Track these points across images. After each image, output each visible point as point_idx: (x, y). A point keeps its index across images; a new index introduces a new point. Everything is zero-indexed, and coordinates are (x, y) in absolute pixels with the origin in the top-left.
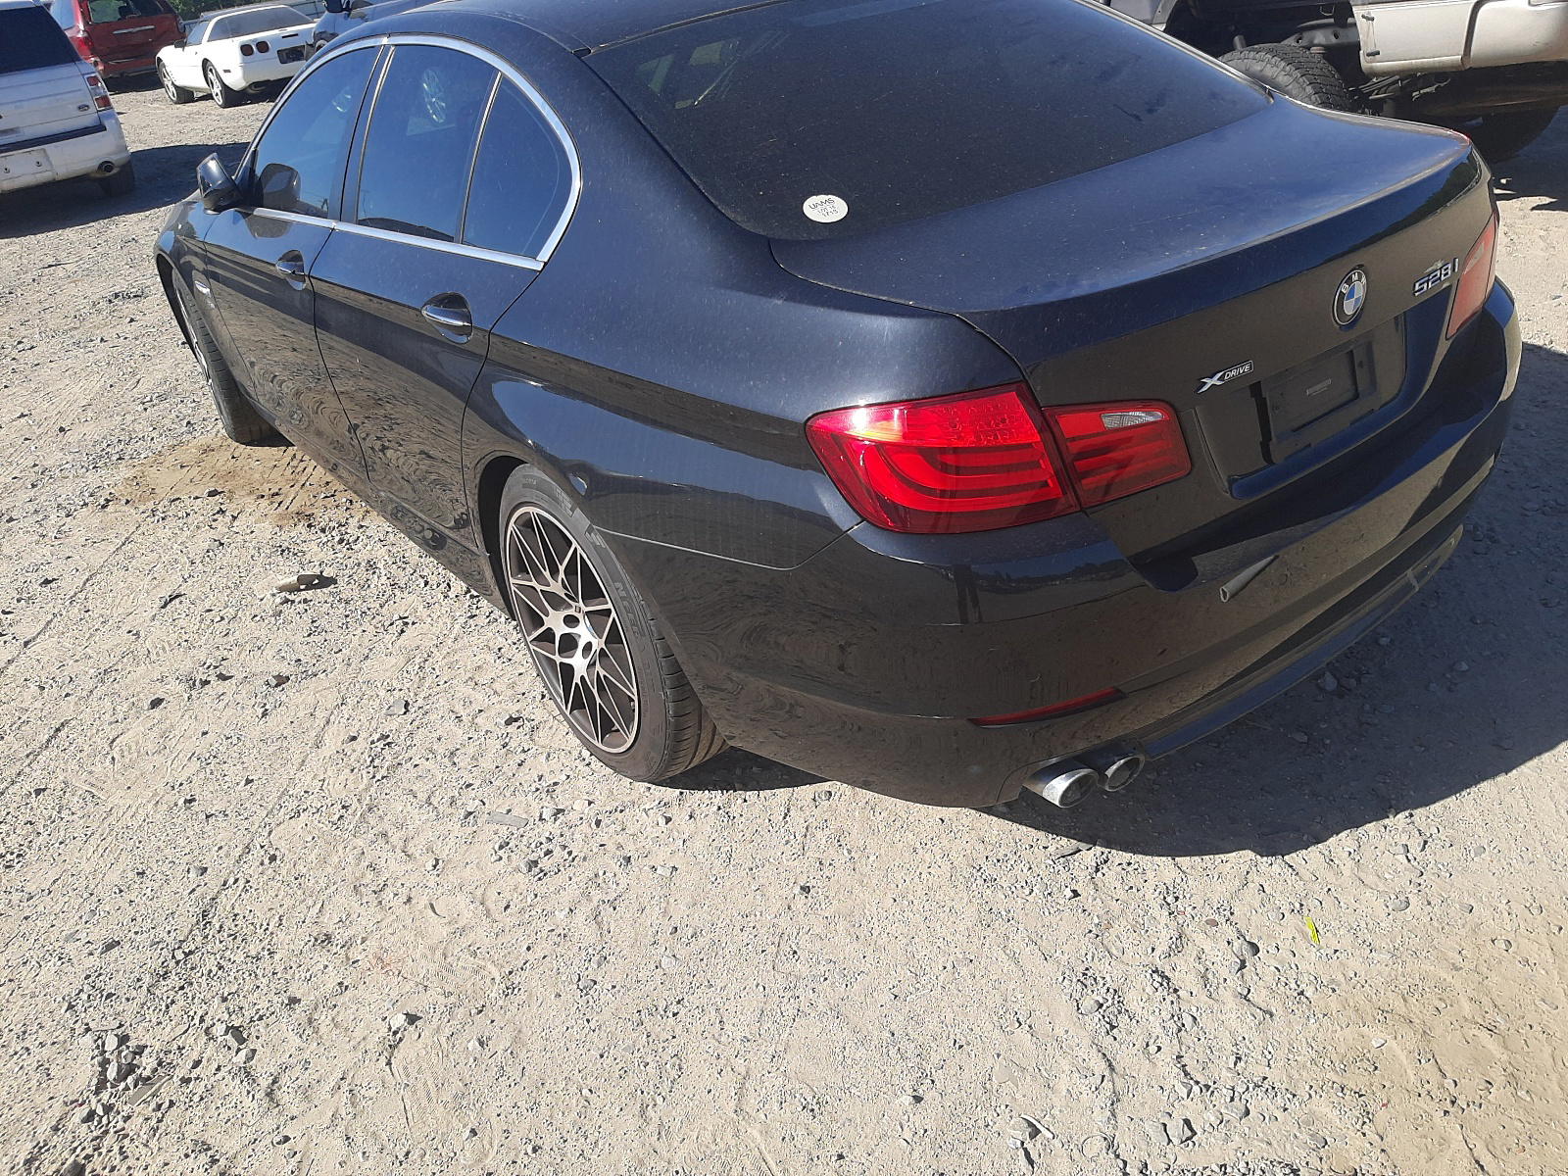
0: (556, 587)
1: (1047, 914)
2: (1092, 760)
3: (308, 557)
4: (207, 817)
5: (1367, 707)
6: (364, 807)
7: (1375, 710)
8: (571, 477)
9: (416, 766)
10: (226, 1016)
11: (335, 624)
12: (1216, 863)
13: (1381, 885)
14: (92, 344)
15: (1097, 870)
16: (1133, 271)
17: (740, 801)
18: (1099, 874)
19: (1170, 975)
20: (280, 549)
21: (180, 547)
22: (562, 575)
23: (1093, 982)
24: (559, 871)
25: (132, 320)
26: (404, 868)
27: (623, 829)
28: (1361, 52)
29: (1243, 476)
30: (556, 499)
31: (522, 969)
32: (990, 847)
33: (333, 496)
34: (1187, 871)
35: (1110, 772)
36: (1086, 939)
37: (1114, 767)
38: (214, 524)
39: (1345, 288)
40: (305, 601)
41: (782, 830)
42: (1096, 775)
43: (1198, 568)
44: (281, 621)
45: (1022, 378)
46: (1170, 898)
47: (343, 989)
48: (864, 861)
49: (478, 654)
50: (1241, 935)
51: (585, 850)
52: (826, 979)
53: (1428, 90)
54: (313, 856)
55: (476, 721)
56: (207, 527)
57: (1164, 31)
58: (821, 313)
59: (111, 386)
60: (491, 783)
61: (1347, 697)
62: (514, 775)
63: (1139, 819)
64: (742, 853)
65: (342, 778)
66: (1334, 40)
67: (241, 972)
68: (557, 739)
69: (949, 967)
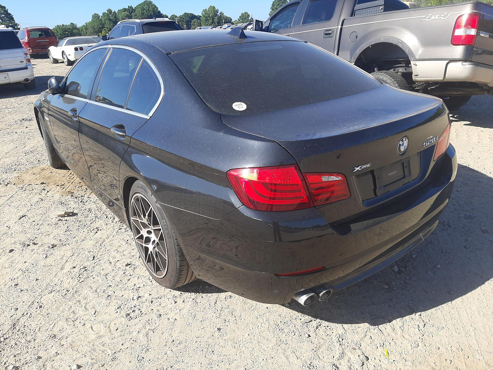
0: (145, 221)
1: (299, 342)
2: (315, 290)
3: (70, 206)
4: (21, 291)
5: (408, 278)
6: (74, 291)
7: (410, 279)
8: (152, 185)
9: (94, 278)
10: (14, 362)
11: (75, 228)
12: (356, 328)
13: (410, 338)
14: (12, 134)
15: (317, 328)
16: (334, 132)
17: (201, 297)
18: (318, 329)
19: (339, 367)
20: (61, 203)
21: (28, 200)
22: (147, 217)
23: (313, 368)
24: (136, 318)
25: (27, 127)
26: (84, 313)
27: (160, 305)
28: (413, 75)
29: (367, 200)
30: (146, 192)
31: (119, 352)
32: (282, 318)
33: (81, 187)
34: (347, 330)
35: (321, 295)
36: (312, 352)
37: (322, 293)
38: (41, 193)
39: (401, 143)
40: (66, 220)
41: (213, 308)
42: (316, 296)
43: (352, 228)
44: (57, 226)
45: (296, 163)
46: (341, 339)
47: (57, 354)
48: (240, 321)
49: (120, 242)
50: (363, 354)
51: (146, 311)
52: (223, 362)
53: (433, 87)
54: (54, 307)
55: (116, 264)
56: (38, 194)
57: (354, 64)
58: (234, 138)
59: (16, 147)
60: (118, 285)
61: (401, 274)
62: (126, 283)
63: (332, 311)
64: (199, 316)
65: (68, 281)
66: (405, 71)
67: (23, 346)
68: (142, 272)
69: (265, 360)
